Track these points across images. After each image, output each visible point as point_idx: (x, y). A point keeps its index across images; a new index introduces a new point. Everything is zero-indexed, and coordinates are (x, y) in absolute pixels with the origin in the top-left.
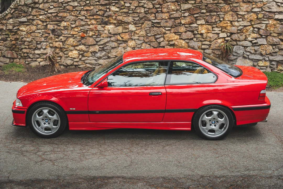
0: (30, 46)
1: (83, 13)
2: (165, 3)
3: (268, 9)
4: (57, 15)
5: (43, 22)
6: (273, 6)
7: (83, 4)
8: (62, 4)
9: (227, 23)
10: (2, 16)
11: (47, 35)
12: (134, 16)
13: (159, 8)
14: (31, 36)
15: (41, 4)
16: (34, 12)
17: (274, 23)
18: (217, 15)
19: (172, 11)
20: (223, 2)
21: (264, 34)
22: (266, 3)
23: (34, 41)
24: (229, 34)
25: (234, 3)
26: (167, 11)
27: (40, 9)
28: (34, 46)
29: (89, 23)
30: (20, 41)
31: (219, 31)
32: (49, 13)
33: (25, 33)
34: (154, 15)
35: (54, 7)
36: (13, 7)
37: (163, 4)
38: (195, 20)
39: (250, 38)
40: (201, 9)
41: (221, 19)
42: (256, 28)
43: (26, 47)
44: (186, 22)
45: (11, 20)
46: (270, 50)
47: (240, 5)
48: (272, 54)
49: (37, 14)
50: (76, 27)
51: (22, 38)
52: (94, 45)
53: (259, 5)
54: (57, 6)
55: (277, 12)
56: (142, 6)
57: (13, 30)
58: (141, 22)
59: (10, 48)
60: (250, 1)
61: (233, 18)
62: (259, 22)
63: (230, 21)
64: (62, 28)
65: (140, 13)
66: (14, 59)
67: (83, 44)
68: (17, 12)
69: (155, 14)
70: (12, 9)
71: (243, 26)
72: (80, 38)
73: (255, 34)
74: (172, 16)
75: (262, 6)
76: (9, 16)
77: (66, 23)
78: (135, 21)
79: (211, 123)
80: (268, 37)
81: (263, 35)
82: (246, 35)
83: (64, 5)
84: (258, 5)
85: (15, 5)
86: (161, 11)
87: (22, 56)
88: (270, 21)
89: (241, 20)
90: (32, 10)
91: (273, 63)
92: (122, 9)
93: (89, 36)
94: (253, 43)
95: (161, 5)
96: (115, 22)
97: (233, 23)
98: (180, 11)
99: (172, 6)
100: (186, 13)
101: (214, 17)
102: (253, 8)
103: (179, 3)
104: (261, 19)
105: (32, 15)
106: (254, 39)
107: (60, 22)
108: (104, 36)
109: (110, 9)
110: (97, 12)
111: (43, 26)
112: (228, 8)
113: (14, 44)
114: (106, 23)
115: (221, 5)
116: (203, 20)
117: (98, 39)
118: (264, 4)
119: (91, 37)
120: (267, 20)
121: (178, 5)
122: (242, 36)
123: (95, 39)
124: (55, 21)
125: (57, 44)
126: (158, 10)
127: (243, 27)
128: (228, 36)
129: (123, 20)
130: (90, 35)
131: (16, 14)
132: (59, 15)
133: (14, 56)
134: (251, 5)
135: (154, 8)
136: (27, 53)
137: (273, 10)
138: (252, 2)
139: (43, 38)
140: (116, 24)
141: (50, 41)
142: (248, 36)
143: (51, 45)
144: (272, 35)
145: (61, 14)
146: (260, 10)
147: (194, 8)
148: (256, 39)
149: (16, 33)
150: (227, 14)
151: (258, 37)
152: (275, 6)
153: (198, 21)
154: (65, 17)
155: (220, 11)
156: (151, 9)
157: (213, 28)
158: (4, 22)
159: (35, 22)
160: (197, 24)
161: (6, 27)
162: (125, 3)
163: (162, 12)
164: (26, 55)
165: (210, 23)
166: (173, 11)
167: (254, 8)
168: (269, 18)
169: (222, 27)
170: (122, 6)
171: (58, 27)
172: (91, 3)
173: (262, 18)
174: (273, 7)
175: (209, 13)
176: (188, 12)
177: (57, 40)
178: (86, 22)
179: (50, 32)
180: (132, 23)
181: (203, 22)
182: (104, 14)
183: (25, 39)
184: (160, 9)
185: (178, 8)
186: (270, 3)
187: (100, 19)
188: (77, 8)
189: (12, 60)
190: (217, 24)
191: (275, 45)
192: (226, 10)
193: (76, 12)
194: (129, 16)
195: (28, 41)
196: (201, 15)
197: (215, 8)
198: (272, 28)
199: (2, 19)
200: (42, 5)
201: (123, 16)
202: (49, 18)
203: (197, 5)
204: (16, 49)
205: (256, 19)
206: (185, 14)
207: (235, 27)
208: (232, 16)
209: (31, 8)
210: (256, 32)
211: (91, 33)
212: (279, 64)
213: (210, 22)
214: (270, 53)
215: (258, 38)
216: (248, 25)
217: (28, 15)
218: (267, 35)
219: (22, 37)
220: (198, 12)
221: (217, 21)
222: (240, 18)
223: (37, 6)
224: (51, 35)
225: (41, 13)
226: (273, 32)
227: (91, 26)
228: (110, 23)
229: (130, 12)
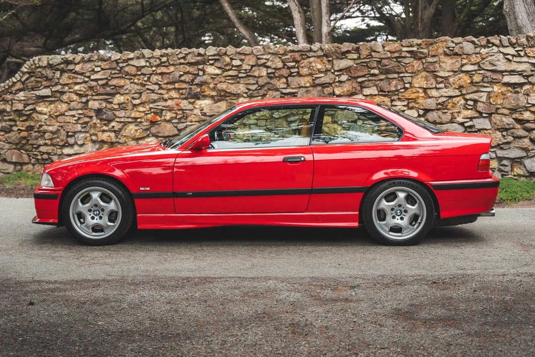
0: (55, 141)
1: (154, 78)
2: (304, 59)
3: (490, 66)
4: (106, 84)
5: (80, 96)
6: (499, 60)
7: (156, 64)
8: (118, 63)
9: (418, 92)
10: (4, 87)
11: (87, 120)
12: (248, 82)
13: (293, 67)
14: (57, 121)
15: (79, 63)
16: (65, 79)
17: (503, 90)
18: (400, 79)
19: (317, 72)
20: (410, 56)
21: (485, 110)
22: (487, 55)
23: (62, 131)
24: (421, 112)
25: (430, 56)
26: (308, 73)
27: (76, 73)
28: (62, 141)
29: (166, 96)
30: (35, 132)
31: (404, 106)
32: (92, 80)
33: (46, 117)
34: (284, 80)
35: (102, 69)
36: (26, 70)
37: (300, 61)
38: (359, 88)
39: (461, 117)
40: (369, 68)
41: (407, 86)
42: (471, 100)
43: (47, 141)
44: (344, 92)
45: (22, 94)
46: (498, 139)
47: (440, 61)
48: (501, 146)
49: (71, 81)
50: (142, 104)
51: (41, 126)
52: (175, 136)
53: (474, 59)
54: (107, 67)
55: (506, 71)
56: (264, 65)
57: (24, 112)
58: (262, 92)
59: (17, 144)
60: (457, 52)
61: (428, 83)
62: (475, 89)
63: (423, 88)
64: (116, 107)
65: (259, 77)
66: (22, 164)
67: (153, 135)
68: (33, 79)
69: (286, 78)
70: (24, 73)
71: (446, 97)
72: (148, 124)
73: (470, 111)
74: (317, 82)
75: (478, 61)
76: (19, 86)
77: (122, 98)
78: (251, 92)
79: (394, 214)
80: (493, 115)
81: (484, 112)
82: (453, 113)
83: (121, 65)
84: (472, 60)
85: (30, 67)
86: (298, 73)
87: (38, 160)
88: (494, 86)
89: (442, 85)
90: (61, 75)
91: (505, 162)
92: (227, 71)
93: (165, 120)
94: (466, 128)
95: (297, 62)
96: (214, 93)
97: (429, 93)
98: (332, 72)
99: (317, 64)
100: (343, 76)
101: (393, 83)
102: (462, 65)
103: (331, 59)
104: (478, 85)
105: (61, 84)
106: (468, 120)
107: (113, 95)
108: (194, 120)
109: (204, 71)
110: (181, 76)
111: (80, 104)
112: (419, 66)
113: (24, 138)
114: (197, 97)
115: (406, 61)
116: (375, 88)
117: (181, 126)
118: (483, 57)
119: (169, 121)
120: (489, 85)
121: (329, 61)
122: (446, 114)
123: (176, 125)
124: (102, 94)
125: (104, 136)
126: (292, 70)
127: (448, 98)
128: (419, 116)
129: (229, 89)
130: (168, 118)
131: (32, 82)
132: (110, 83)
133: (23, 160)
134: (459, 60)
135: (286, 67)
136: (49, 154)
137: (499, 68)
138: (461, 55)
139: (79, 126)
140: (216, 98)
141: (92, 131)
142: (456, 115)
143: (94, 138)
144: (500, 111)
145: (114, 82)
146: (476, 67)
147: (357, 67)
148: (471, 119)
149: (29, 117)
150: (417, 75)
151: (475, 116)
152: (502, 60)
153: (365, 89)
154: (122, 87)
155: (404, 71)
156: (280, 69)
157: (392, 101)
158: (9, 97)
159: (65, 97)
160: (364, 95)
161: (12, 106)
162: (232, 59)
163: (299, 75)
164: (45, 156)
165: (387, 93)
166: (319, 72)
167: (466, 64)
168: (493, 82)
169: (408, 99)
170: (226, 65)
171: (109, 106)
172: (170, 61)
173: (480, 82)
174: (499, 63)
175: (385, 74)
176: (347, 74)
177: (105, 128)
178: (161, 94)
179: (93, 114)
180: (245, 95)
181: (373, 91)
182: (193, 81)
183: (45, 127)
184: (296, 70)
185: (329, 67)
186: (494, 55)
187: (186, 88)
188: (144, 71)
189: (19, 167)
190: (400, 94)
191: (506, 130)
192: (415, 68)
193: (142, 77)
194: (238, 82)
195: (51, 132)
196: (370, 78)
197: (394, 66)
198: (499, 100)
199: (5, 92)
200: (80, 65)
201: (228, 82)
202: (91, 88)
203: (363, 61)
204: (28, 147)
205: (469, 85)
206: (341, 78)
207: (433, 99)
208: (426, 79)
209: (59, 72)
210: (470, 107)
211: (169, 115)
212: (515, 164)
213: (386, 90)
214: (499, 145)
215: (475, 118)
216: (457, 95)
217: (53, 84)
218: (490, 112)
219: (40, 123)
220: (364, 74)
221: (399, 88)
222: (442, 82)
223: (71, 67)
224: (95, 120)
225: (78, 81)
226: (501, 107)
227: (170, 103)
228: (205, 97)
229: (240, 75)
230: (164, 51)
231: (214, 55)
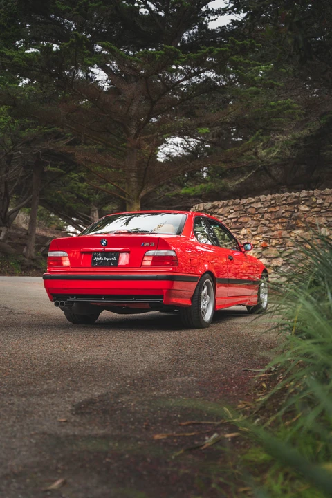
1: (266, 216)
4: (237, 222)
7: (267, 205)
8: (244, 206)
12: (328, 215)
15: (221, 208)
27: (219, 214)
29: (273, 228)
32: (229, 219)
35: (235, 211)
50: (258, 234)
52: (277, 257)
54: (238, 209)
64: (242, 237)
67: (264, 257)
72: (261, 248)
77: (246, 230)
78: (329, 223)
83: (246, 207)
92: (314, 208)
93: (272, 246)
96: (304, 225)
107: (240, 229)
108: (290, 245)
109: (298, 209)
110: (283, 213)
114: (293, 228)
119: (274, 246)
123: (278, 249)
124: (234, 229)
129: (314, 222)
130: (273, 244)
132: (239, 220)
140: (305, 228)
145: (241, 220)
154: (246, 223)
162: (317, 199)
170: (312, 204)
171: (237, 236)
172: (277, 203)
178: (270, 227)
180: (325, 226)
182: (291, 216)
187: (286, 222)
188: (260, 211)
193: (259, 215)
194: (321, 216)
201: (314, 216)
202: (227, 224)
211: (274, 242)
223: (216, 211)
227: (275, 233)
228: (299, 228)
229: (322, 211)
230: (273, 196)
231: (306, 197)
